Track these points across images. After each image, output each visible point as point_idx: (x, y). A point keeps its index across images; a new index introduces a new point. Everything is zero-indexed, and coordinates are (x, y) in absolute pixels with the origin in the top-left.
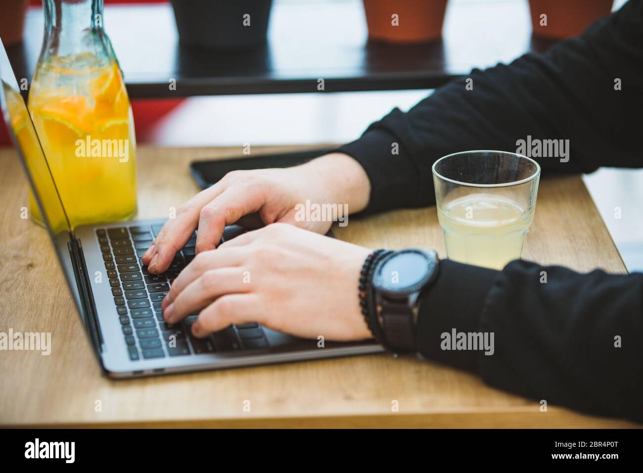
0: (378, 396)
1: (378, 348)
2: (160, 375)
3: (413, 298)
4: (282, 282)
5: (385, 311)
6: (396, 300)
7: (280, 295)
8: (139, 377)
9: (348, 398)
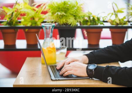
0: (88, 83)
1: (88, 78)
2: (59, 80)
3: (93, 70)
4: (76, 69)
5: (90, 72)
6: (91, 70)
7: (75, 70)
8: (56, 80)
9: (84, 83)
